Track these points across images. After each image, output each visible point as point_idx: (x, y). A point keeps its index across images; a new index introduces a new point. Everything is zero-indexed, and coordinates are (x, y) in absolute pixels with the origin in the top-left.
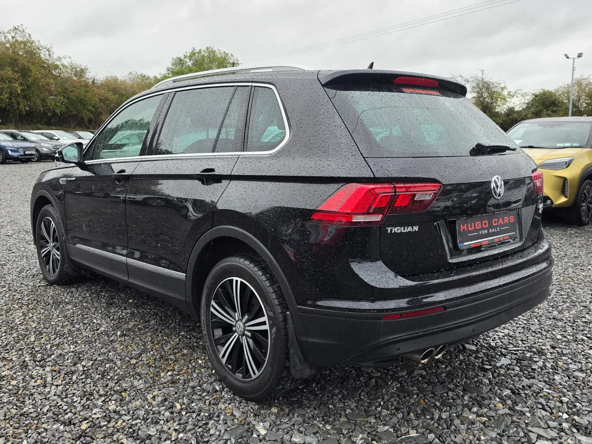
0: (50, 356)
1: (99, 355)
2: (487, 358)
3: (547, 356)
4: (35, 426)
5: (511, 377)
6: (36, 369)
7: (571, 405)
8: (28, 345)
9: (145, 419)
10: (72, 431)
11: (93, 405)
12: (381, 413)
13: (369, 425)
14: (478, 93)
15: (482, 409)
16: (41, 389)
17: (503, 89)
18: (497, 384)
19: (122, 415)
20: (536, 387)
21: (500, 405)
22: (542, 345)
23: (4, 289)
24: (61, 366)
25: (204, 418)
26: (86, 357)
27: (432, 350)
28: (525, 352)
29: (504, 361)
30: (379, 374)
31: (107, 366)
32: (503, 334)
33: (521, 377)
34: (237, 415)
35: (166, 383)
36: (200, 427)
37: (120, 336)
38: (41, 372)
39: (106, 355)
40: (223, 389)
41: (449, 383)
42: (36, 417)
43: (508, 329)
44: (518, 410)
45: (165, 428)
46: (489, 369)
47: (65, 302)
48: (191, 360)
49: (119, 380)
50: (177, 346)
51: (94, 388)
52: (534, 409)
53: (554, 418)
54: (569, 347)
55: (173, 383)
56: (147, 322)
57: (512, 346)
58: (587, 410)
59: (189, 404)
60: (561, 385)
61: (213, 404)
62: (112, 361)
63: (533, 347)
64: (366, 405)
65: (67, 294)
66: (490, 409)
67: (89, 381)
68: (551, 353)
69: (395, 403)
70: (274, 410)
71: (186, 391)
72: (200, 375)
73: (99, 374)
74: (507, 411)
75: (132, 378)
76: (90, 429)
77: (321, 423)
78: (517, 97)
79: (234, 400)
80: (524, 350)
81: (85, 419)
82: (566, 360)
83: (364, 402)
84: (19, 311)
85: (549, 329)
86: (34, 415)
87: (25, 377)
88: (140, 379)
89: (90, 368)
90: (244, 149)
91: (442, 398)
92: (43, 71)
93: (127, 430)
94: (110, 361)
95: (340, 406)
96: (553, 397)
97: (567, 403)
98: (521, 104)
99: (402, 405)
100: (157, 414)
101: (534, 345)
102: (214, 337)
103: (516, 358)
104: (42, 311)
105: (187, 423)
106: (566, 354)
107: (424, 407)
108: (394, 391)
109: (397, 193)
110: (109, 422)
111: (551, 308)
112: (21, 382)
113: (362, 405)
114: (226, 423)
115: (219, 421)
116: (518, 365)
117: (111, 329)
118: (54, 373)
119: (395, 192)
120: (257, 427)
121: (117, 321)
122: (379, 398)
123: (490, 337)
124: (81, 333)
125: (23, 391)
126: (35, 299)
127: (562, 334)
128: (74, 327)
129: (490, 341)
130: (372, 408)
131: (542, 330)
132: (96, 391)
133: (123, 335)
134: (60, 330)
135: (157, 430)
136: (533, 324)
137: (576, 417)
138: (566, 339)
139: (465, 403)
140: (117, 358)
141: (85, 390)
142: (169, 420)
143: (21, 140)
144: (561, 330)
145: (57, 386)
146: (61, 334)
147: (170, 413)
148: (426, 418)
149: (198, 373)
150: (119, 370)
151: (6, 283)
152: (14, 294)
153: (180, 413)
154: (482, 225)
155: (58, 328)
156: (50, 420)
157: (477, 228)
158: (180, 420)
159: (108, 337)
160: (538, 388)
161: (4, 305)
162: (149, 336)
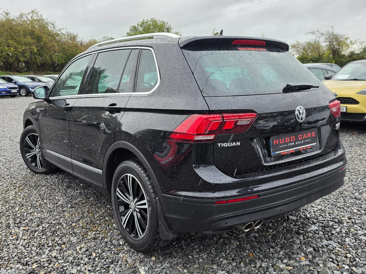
0: (24, 220)
1: (54, 220)
2: (303, 226)
3: (344, 225)
4: (6, 265)
5: (316, 239)
6: (15, 229)
7: (353, 260)
8: (13, 213)
9: (72, 263)
10: (27, 269)
11: (43, 252)
12: (222, 262)
13: (212, 270)
14: (330, 42)
15: (290, 260)
16: (14, 242)
17: (346, 39)
18: (305, 244)
19: (59, 260)
20: (331, 246)
21: (304, 259)
22: (342, 217)
23: (8, 177)
24: (30, 227)
25: (108, 263)
26: (45, 221)
27: (252, 224)
28: (329, 222)
29: (314, 228)
30: (227, 236)
31: (57, 227)
32: (317, 209)
33: (323, 239)
34: (129, 261)
35: (90, 239)
36: (105, 269)
37: (70, 208)
38: (17, 230)
39: (58, 220)
40: (125, 244)
41: (272, 242)
42: (8, 259)
43: (322, 206)
44: (315, 262)
45: (83, 269)
46: (302, 234)
47: (41, 185)
48: (109, 224)
49: (62, 236)
50: (103, 215)
51: (46, 241)
52: (326, 262)
53: (338, 268)
54: (361, 218)
55: (94, 239)
56: (88, 199)
57: (321, 217)
58: (363, 264)
59: (101, 254)
60: (349, 245)
61: (116, 254)
62: (61, 224)
63: (336, 218)
64: (213, 257)
65: (44, 180)
66: (296, 261)
67: (44, 237)
68: (347, 223)
69: (233, 256)
70: (153, 259)
71: (101, 245)
72: (112, 234)
73: (51, 233)
74: (307, 263)
75: (70, 236)
76: (37, 268)
77: (181, 268)
78: (356, 44)
79: (130, 251)
80: (329, 220)
81: (36, 262)
82: (357, 227)
83: (212, 255)
84: (13, 191)
85: (350, 206)
86: (6, 258)
87: (7, 233)
88: (75, 236)
89: (47, 228)
90: (134, 91)
91: (265, 253)
92: (50, 38)
93: (60, 269)
94: (59, 224)
95: (197, 257)
96: (342, 253)
97: (350, 258)
98: (359, 49)
99: (237, 257)
100: (80, 259)
101: (337, 217)
102: (119, 211)
103: (322, 226)
104: (27, 191)
105: (97, 266)
106: (358, 223)
107: (251, 259)
108: (234, 247)
109: (224, 121)
110: (50, 264)
111: (355, 191)
112: (4, 237)
113: (211, 257)
114: (121, 267)
115: (117, 265)
116: (323, 230)
117: (65, 203)
118: (24, 231)
119: (223, 120)
120: (139, 270)
121: (70, 198)
122: (223, 251)
123: (308, 211)
124: (47, 206)
125: (4, 242)
126: (24, 183)
127: (358, 210)
128: (43, 201)
129: (307, 214)
130: (217, 259)
131: (345, 206)
132: (47, 244)
133: (72, 207)
134: (34, 204)
135: (77, 270)
136: (339, 202)
137: (354, 268)
138: (360, 213)
139: (280, 256)
140: (64, 222)
141: (40, 243)
142: (86, 264)
143: (37, 81)
144: (358, 206)
145: (24, 240)
146: (35, 206)
147: (88, 259)
148: (251, 266)
149: (111, 233)
150: (63, 230)
151: (10, 173)
152: (13, 180)
153: (94, 259)
154: (290, 140)
155: (34, 202)
156: (15, 262)
157: (286, 142)
158: (93, 264)
159: (62, 208)
160: (332, 247)
161: (5, 187)
162: (87, 208)
